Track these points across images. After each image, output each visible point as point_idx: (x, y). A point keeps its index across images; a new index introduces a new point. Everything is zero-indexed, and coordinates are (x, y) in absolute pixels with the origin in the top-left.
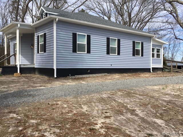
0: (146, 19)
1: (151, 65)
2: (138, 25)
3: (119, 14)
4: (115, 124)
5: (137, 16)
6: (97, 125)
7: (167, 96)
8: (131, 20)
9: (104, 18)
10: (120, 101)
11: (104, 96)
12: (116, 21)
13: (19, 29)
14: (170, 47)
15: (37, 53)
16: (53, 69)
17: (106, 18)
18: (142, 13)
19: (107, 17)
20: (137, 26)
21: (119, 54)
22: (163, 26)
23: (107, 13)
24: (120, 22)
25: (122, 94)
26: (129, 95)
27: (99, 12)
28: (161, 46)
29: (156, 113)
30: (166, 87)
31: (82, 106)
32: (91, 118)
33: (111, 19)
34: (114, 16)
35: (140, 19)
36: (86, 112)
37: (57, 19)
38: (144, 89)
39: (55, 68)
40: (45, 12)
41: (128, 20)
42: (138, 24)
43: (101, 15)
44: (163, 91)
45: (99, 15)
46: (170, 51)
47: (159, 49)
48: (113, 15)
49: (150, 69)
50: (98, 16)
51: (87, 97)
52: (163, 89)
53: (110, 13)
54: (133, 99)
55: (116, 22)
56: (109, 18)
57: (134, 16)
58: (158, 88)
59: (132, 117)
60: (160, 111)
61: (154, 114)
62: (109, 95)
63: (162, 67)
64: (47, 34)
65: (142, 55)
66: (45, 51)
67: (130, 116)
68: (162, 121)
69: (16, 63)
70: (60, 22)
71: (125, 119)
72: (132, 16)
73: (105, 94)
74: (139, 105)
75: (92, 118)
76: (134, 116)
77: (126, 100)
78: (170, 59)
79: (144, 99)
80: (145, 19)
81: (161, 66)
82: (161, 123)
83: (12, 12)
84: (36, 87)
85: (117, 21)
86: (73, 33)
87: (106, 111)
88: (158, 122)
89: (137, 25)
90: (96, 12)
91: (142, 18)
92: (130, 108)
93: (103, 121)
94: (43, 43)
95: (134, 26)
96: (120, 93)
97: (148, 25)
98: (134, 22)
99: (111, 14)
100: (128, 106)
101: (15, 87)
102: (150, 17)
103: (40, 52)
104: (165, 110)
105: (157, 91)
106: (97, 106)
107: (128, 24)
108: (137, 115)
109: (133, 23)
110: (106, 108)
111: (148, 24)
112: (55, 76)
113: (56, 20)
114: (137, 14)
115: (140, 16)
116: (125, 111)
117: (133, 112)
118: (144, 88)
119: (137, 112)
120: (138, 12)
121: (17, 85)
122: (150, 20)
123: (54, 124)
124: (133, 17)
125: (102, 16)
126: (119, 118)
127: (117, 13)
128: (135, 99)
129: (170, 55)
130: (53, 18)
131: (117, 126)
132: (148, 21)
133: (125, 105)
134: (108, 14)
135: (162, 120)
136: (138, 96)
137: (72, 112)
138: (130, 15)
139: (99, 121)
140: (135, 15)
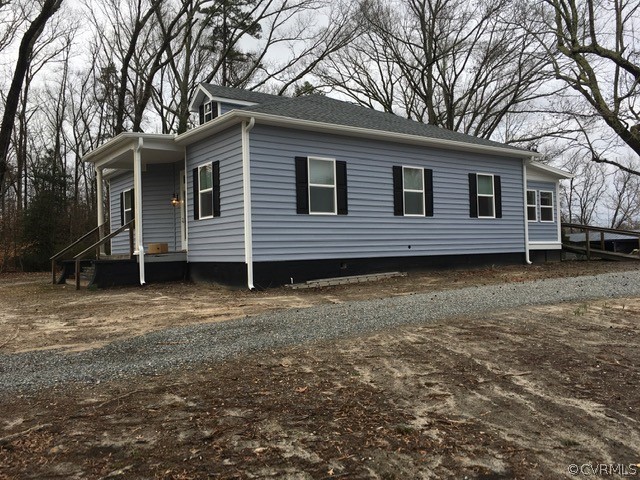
0: (499, 105)
1: (528, 242)
2: (475, 125)
3: (416, 91)
4: (463, 417)
5: (470, 98)
6: (415, 419)
7: (592, 334)
8: (454, 109)
9: (371, 107)
10: (458, 351)
11: (408, 338)
12: (409, 114)
13: (143, 151)
14: (574, 184)
15: (192, 219)
16: (244, 265)
17: (378, 107)
18: (486, 86)
19: (381, 102)
20: (470, 126)
21: (430, 212)
22: (554, 125)
23: (382, 89)
24: (420, 118)
25: (458, 330)
26: (479, 332)
27: (357, 91)
28: (554, 184)
29: (573, 384)
30: (585, 307)
31: (356, 368)
32: (391, 401)
33: (393, 107)
34: (403, 99)
35: (480, 106)
36: (372, 385)
37: (252, 121)
38: (522, 316)
39: (249, 261)
40: (211, 98)
41: (443, 109)
42: (473, 119)
43: (361, 96)
44: (578, 319)
45: (356, 98)
46: (577, 196)
47: (549, 194)
48: (398, 96)
49: (524, 254)
50: (354, 101)
51: (362, 343)
52: (577, 313)
53: (389, 90)
54: (496, 345)
55: (409, 117)
56: (388, 104)
57: (463, 98)
58: (561, 309)
59: (505, 394)
60: (584, 378)
61: (566, 385)
62: (422, 336)
63: (560, 247)
64: (221, 164)
65: (499, 215)
66: (217, 214)
67: (500, 393)
68: (595, 405)
69: (132, 248)
70: (261, 129)
71: (490, 403)
72: (456, 97)
73: (411, 331)
74: (517, 362)
75: (395, 401)
76: (511, 394)
77: (477, 350)
78: (578, 223)
79: (529, 346)
80: (496, 104)
81: (556, 244)
82: (594, 411)
83: (103, 101)
84: (204, 318)
85: (412, 114)
86: (297, 158)
87: (428, 381)
88: (583, 407)
89: (472, 121)
90: (347, 89)
91: (486, 100)
92: (495, 371)
93: (426, 408)
94: (211, 189)
95: (462, 126)
96: (451, 329)
97: (505, 121)
98: (463, 114)
99: (392, 94)
100: (489, 365)
101: (145, 321)
102: (509, 98)
103: (202, 216)
104: (595, 374)
105: (560, 320)
106: (399, 368)
107: (444, 122)
108: (519, 390)
109: (458, 118)
110: (426, 373)
111: (504, 117)
112: (251, 286)
113: (248, 123)
114: (472, 91)
115: (479, 97)
116: (481, 380)
117: (505, 382)
118: (520, 313)
119: (517, 380)
120: (474, 86)
121: (150, 313)
122: (511, 108)
123: (293, 420)
124: (460, 99)
125: (366, 99)
126: (470, 399)
127: (409, 90)
128: (501, 344)
129: (575, 208)
130: (240, 117)
131: (472, 420)
132: (505, 110)
133: (478, 361)
134: (385, 94)
135: (594, 400)
136: (509, 335)
137: (331, 385)
138: (448, 94)
139: (416, 409)
140: (466, 95)
